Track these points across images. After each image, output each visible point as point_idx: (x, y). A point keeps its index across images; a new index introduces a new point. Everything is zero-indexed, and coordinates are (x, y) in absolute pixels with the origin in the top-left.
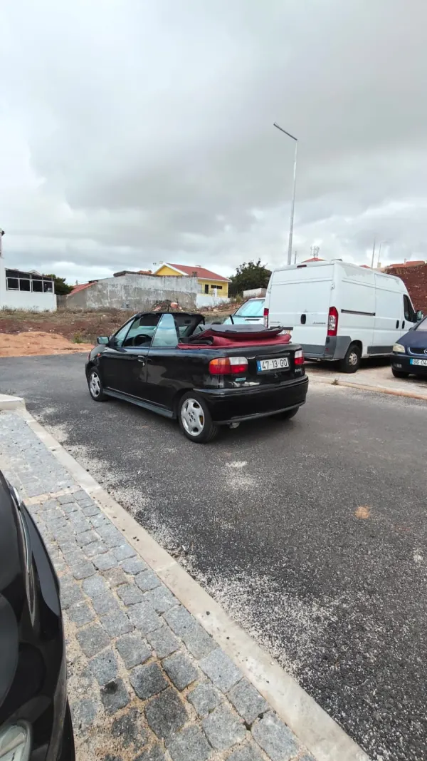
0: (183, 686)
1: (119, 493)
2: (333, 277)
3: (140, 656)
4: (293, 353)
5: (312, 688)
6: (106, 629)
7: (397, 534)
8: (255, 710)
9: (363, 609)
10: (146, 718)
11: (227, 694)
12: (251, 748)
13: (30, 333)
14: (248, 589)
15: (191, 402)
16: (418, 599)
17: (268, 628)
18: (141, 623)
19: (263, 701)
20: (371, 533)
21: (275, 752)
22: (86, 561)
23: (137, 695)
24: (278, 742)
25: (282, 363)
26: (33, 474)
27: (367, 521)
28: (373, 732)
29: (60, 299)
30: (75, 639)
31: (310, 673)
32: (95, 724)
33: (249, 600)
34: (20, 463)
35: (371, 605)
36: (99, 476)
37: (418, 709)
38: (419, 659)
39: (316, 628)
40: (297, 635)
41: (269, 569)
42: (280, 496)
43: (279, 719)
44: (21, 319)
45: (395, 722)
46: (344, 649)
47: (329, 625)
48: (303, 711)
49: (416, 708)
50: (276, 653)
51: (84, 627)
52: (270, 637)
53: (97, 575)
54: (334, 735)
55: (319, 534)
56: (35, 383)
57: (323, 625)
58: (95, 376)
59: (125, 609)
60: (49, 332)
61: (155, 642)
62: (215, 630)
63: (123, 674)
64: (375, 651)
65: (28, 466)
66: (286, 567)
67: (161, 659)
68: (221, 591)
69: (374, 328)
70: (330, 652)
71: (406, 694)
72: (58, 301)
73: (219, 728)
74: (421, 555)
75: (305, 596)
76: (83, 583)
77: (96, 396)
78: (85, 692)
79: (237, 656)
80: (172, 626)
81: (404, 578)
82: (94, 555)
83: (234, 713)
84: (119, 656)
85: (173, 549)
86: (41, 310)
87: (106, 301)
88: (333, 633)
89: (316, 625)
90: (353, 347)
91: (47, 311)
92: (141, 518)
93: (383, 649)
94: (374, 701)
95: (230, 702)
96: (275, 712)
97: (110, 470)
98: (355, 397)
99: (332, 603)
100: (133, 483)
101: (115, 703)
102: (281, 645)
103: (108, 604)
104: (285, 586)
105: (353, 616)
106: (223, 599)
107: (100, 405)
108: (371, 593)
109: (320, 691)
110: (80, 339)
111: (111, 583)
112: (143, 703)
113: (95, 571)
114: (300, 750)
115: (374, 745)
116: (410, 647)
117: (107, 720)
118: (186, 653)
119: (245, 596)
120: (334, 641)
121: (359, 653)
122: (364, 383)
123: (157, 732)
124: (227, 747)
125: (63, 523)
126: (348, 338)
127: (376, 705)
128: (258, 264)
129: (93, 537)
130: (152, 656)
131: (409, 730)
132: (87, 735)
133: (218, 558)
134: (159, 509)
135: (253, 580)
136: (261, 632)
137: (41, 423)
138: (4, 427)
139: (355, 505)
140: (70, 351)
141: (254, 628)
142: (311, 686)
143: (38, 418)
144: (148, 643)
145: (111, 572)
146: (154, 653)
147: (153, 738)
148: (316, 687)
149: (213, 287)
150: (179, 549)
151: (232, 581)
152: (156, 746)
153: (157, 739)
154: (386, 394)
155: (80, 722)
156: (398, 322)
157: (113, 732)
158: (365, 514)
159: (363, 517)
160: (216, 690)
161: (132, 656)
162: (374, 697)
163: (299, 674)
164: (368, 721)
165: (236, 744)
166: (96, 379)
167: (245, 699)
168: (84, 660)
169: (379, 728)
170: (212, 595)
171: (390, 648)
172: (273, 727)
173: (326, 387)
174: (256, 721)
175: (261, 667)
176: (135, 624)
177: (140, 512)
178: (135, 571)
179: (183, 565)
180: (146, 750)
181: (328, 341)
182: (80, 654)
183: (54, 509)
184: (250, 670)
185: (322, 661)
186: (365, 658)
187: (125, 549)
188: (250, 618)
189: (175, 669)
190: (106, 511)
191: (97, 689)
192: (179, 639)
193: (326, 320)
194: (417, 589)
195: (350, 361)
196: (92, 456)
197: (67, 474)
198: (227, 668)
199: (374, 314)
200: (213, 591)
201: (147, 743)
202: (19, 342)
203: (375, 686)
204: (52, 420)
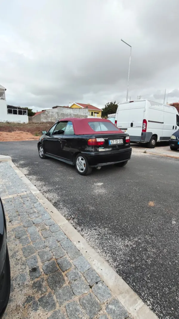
0: (64, 270)
1: (48, 194)
2: (145, 106)
3: (48, 258)
4: (125, 137)
5: (121, 273)
6: (35, 247)
7: (166, 213)
8: (94, 280)
9: (147, 242)
10: (47, 282)
11: (84, 274)
12: (91, 295)
13: (17, 132)
14: (98, 233)
15: (80, 158)
16: (172, 239)
17: (105, 249)
18: (50, 245)
19: (99, 277)
20: (154, 212)
21: (101, 297)
22: (30, 220)
23: (44, 273)
24: (103, 293)
25: (120, 141)
26: (12, 186)
27: (153, 207)
28: (146, 291)
29: (30, 118)
30: (21, 251)
31: (121, 267)
32: (25, 284)
33: (98, 238)
34: (7, 182)
35: (151, 241)
36: (40, 188)
37: (167, 283)
38: (170, 263)
39: (126, 249)
40: (117, 252)
41: (108, 226)
42: (116, 197)
43: (104, 284)
44: (14, 126)
45: (157, 288)
46: (137, 258)
47: (132, 248)
48: (115, 281)
49: (167, 282)
50: (107, 258)
51: (25, 246)
52: (105, 253)
53: (34, 226)
54: (128, 291)
55: (131, 212)
56: (17, 151)
57: (129, 248)
58: (41, 148)
59: (44, 239)
60: (25, 132)
61: (55, 252)
62: (81, 248)
63: (40, 264)
64: (151, 259)
65: (10, 183)
66: (116, 225)
67: (57, 259)
68: (86, 234)
69: (163, 129)
70: (131, 259)
71: (163, 277)
72: (29, 119)
73: (78, 287)
74: (175, 221)
75: (122, 237)
76: (27, 229)
77: (42, 156)
78: (23, 271)
79: (89, 259)
80: (63, 246)
81: (167, 230)
82: (33, 218)
83: (85, 281)
84: (39, 258)
85: (68, 217)
86: (22, 122)
87: (49, 119)
88: (133, 252)
89: (126, 248)
90: (154, 137)
91: (24, 123)
92: (56, 205)
93: (155, 258)
94: (148, 279)
95: (84, 277)
96: (103, 282)
97: (45, 185)
98: (153, 158)
99: (134, 240)
100: (53, 191)
101: (35, 276)
102: (110, 256)
103: (37, 237)
104: (114, 232)
105: (143, 245)
106: (87, 237)
107: (43, 160)
108: (152, 236)
109: (125, 275)
110: (38, 134)
111: (39, 229)
112: (47, 276)
113: (33, 224)
114: (112, 297)
115: (146, 297)
116: (167, 258)
117: (31, 282)
118: (68, 257)
119: (97, 236)
120: (133, 255)
121: (144, 260)
122: (157, 152)
123: (51, 287)
124: (81, 295)
125: (21, 205)
126: (151, 133)
127: (149, 281)
128: (114, 103)
129: (33, 211)
130: (53, 258)
131: (162, 291)
132: (22, 287)
133: (87, 221)
134: (64, 201)
135: (101, 230)
136: (102, 250)
137: (18, 167)
138: (2, 168)
139: (149, 201)
140: (33, 139)
141: (99, 249)
142: (121, 272)
143: (17, 165)
144: (52, 253)
145: (40, 225)
146: (54, 257)
147: (49, 290)
148: (123, 273)
149: (95, 113)
150: (70, 217)
151: (91, 230)
152: (50, 293)
153: (51, 290)
154: (167, 157)
155: (19, 283)
156: (174, 127)
157: (32, 287)
158: (152, 204)
159: (151, 206)
160: (79, 272)
161: (45, 258)
162: (149, 277)
163: (116, 268)
164: (144, 287)
165: (85, 293)
166: (42, 149)
167: (91, 276)
168: (24, 259)
169: (149, 290)
170: (82, 236)
171: (158, 258)
172: (102, 287)
173: (141, 154)
174: (95, 285)
175: (99, 264)
176: (47, 245)
177: (56, 202)
178: (50, 224)
179: (71, 223)
180: (46, 295)
181: (142, 134)
182: (23, 256)
183: (19, 200)
184: (94, 264)
185: (127, 263)
186: (146, 262)
187: (46, 216)
188: (98, 245)
189: (62, 263)
190: (41, 201)
191: (28, 270)
192: (65, 252)
193: (141, 125)
194: (172, 235)
195: (152, 143)
196: (38, 180)
197: (26, 187)
198: (84, 264)
199: (163, 123)
200: (83, 234)
201: (46, 292)
202: (12, 135)
203: (149, 273)
204: (23, 166)
